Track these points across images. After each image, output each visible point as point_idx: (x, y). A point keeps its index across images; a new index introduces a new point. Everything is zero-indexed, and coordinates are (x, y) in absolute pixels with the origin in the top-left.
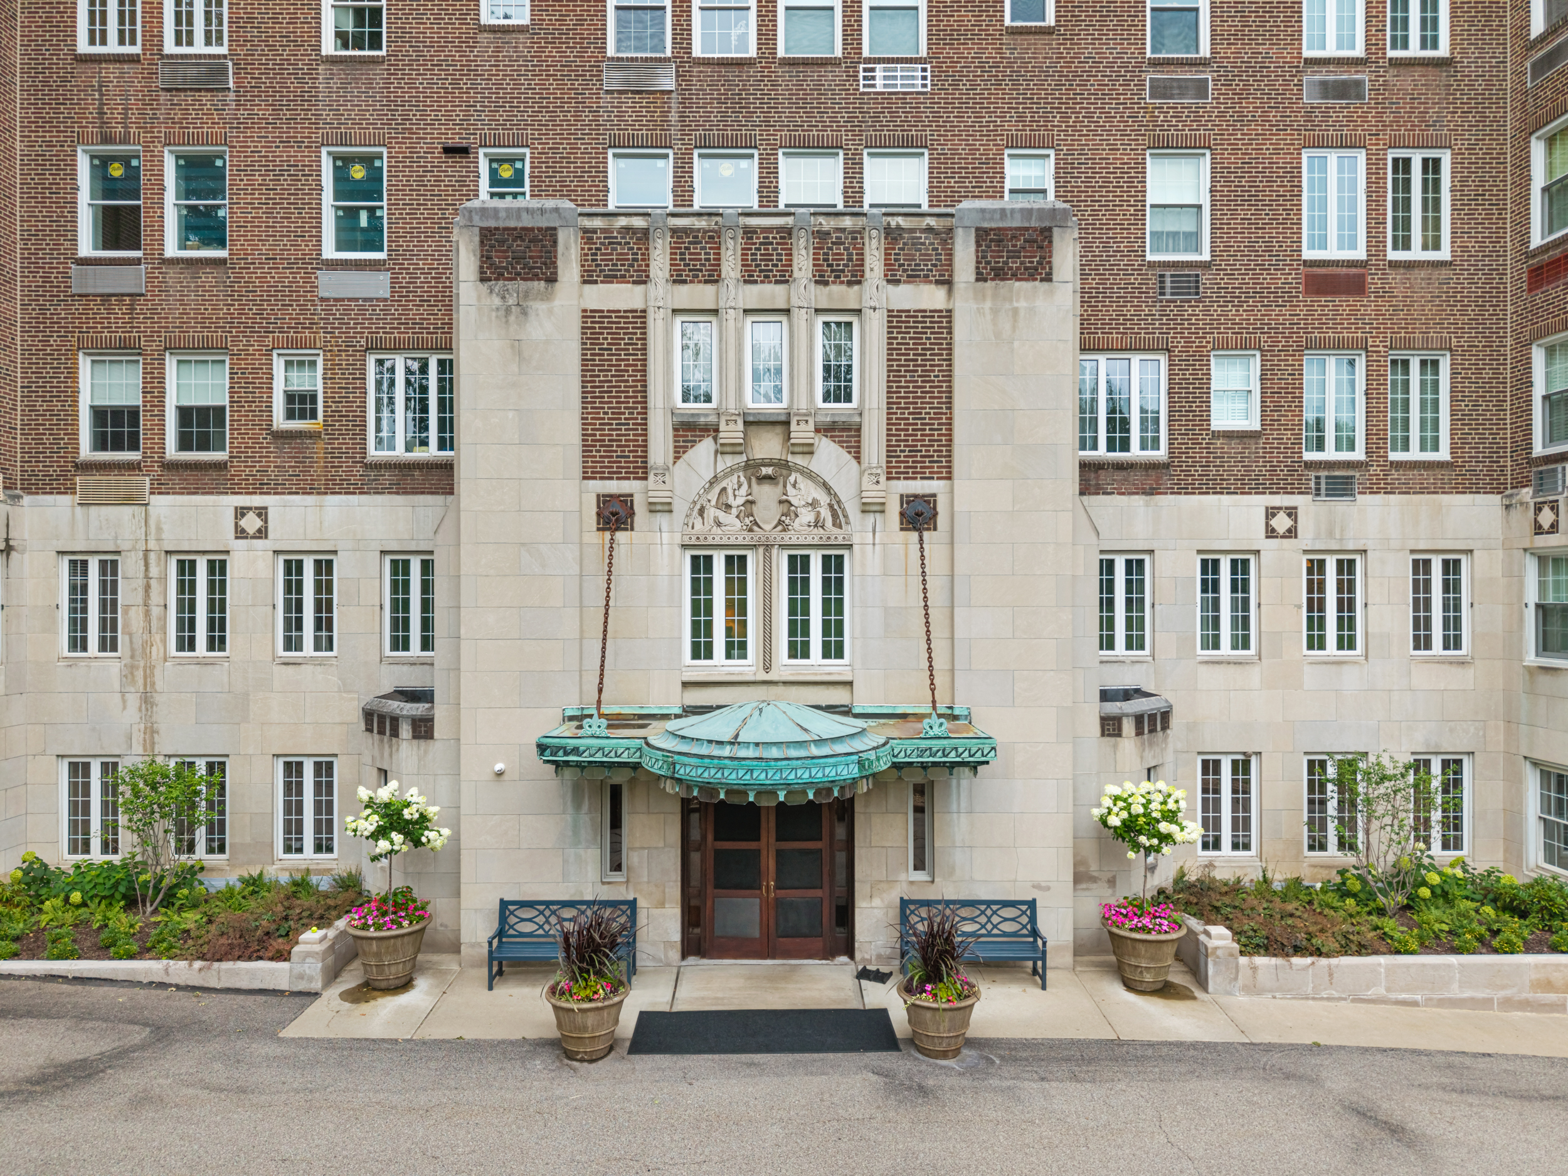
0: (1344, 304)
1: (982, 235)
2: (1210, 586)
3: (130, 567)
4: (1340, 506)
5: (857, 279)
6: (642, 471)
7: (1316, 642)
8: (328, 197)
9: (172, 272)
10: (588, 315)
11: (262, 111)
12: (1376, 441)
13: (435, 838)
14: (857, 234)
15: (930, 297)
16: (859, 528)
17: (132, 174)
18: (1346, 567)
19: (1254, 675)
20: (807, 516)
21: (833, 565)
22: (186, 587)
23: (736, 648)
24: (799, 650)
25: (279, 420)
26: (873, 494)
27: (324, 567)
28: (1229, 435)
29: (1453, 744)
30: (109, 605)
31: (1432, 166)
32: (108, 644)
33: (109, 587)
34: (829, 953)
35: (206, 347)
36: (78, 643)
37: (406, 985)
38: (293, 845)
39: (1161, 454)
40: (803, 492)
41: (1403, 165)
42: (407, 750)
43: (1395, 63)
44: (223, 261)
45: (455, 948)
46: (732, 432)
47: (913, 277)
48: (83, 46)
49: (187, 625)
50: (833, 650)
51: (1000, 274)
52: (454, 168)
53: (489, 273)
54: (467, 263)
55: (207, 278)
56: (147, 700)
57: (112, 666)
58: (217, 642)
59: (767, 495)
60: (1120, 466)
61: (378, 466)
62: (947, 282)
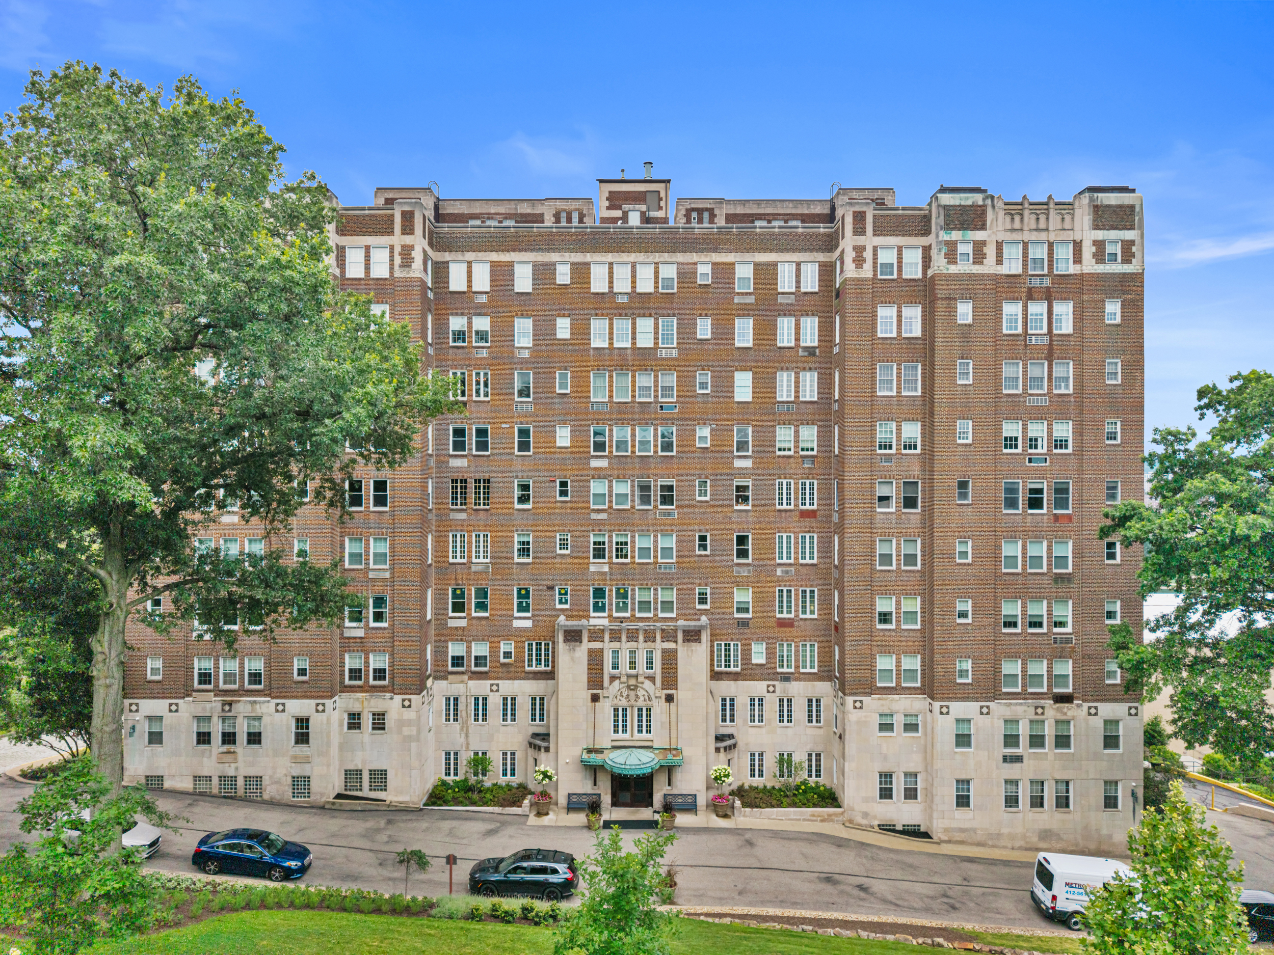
0: (788, 630)
1: (684, 631)
2: (752, 705)
3: (462, 701)
4: (787, 684)
5: (654, 641)
6: (602, 688)
7: (781, 721)
8: (515, 600)
9: (474, 621)
10: (589, 650)
11: (499, 577)
12: (797, 667)
13: (554, 779)
14: (654, 630)
15: (672, 645)
16: (655, 702)
17: (463, 593)
18: (789, 701)
19: (764, 730)
20: (642, 698)
21: (649, 710)
22: (477, 704)
23: (624, 731)
24: (640, 731)
25: (502, 660)
26: (658, 694)
27: (513, 699)
28: (757, 665)
29: (819, 749)
30: (456, 710)
31: (812, 592)
32: (456, 720)
33: (456, 705)
34: (647, 806)
35: (483, 640)
36: (448, 720)
37: (547, 814)
38: (505, 774)
39: (739, 669)
40: (641, 693)
41: (804, 592)
42: (543, 756)
43: (802, 565)
44: (486, 618)
45: (557, 804)
46: (624, 679)
47: (668, 640)
48: (451, 560)
49: (476, 715)
50: (649, 731)
51: (689, 641)
52: (550, 592)
53: (566, 640)
54: (561, 638)
55: (484, 622)
56: (467, 736)
57: (457, 726)
58: (484, 720)
59: (632, 693)
60: (728, 673)
61: (528, 673)
62: (676, 642)
